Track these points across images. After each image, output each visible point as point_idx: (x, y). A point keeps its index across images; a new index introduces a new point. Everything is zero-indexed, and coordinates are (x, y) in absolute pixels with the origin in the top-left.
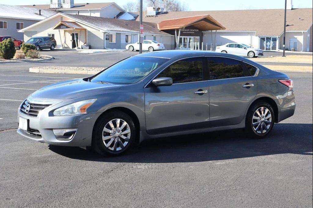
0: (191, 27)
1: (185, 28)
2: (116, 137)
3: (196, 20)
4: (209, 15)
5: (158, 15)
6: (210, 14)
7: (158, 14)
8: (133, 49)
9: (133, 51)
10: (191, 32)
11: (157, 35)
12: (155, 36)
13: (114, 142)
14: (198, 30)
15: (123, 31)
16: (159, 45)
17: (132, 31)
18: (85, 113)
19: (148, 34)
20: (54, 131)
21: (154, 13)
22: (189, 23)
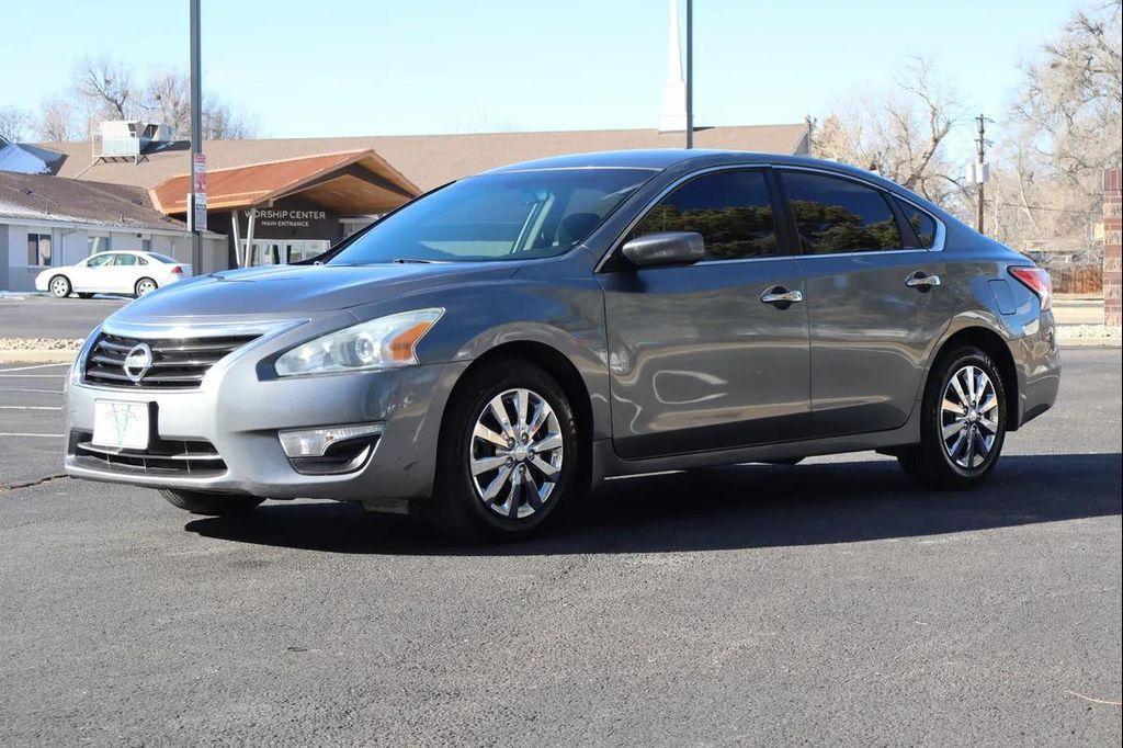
0: (292, 201)
1: (275, 202)
2: (517, 462)
3: (320, 171)
4: (372, 151)
5: (149, 156)
6: (374, 148)
7: (148, 149)
8: (70, 290)
9: (67, 296)
10: (294, 220)
11: (155, 232)
12: (149, 238)
13: (508, 483)
14: (323, 215)
15: (16, 217)
16: (179, 270)
17: (53, 216)
18: (412, 361)
19: (118, 230)
20: (284, 438)
21: (132, 146)
22: (290, 183)
